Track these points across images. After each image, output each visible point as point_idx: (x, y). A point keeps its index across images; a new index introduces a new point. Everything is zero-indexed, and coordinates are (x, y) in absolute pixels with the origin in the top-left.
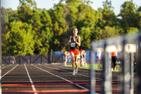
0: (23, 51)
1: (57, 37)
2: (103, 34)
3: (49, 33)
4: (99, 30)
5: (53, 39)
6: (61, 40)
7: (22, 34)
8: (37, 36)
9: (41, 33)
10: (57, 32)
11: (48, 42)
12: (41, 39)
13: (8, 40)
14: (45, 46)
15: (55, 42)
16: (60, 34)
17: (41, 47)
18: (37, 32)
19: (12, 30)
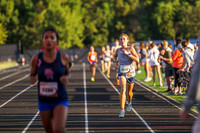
0: (66, 41)
1: (121, 18)
2: (193, 12)
3: (107, 12)
4: (187, 7)
5: (115, 21)
6: (126, 23)
7: (64, 13)
8: (88, 18)
9: (95, 11)
10: (121, 10)
11: (106, 25)
12: (95, 22)
13: (44, 23)
14: (101, 32)
15: (118, 27)
16: (125, 13)
17: (95, 34)
18: (88, 9)
19: (50, 7)
